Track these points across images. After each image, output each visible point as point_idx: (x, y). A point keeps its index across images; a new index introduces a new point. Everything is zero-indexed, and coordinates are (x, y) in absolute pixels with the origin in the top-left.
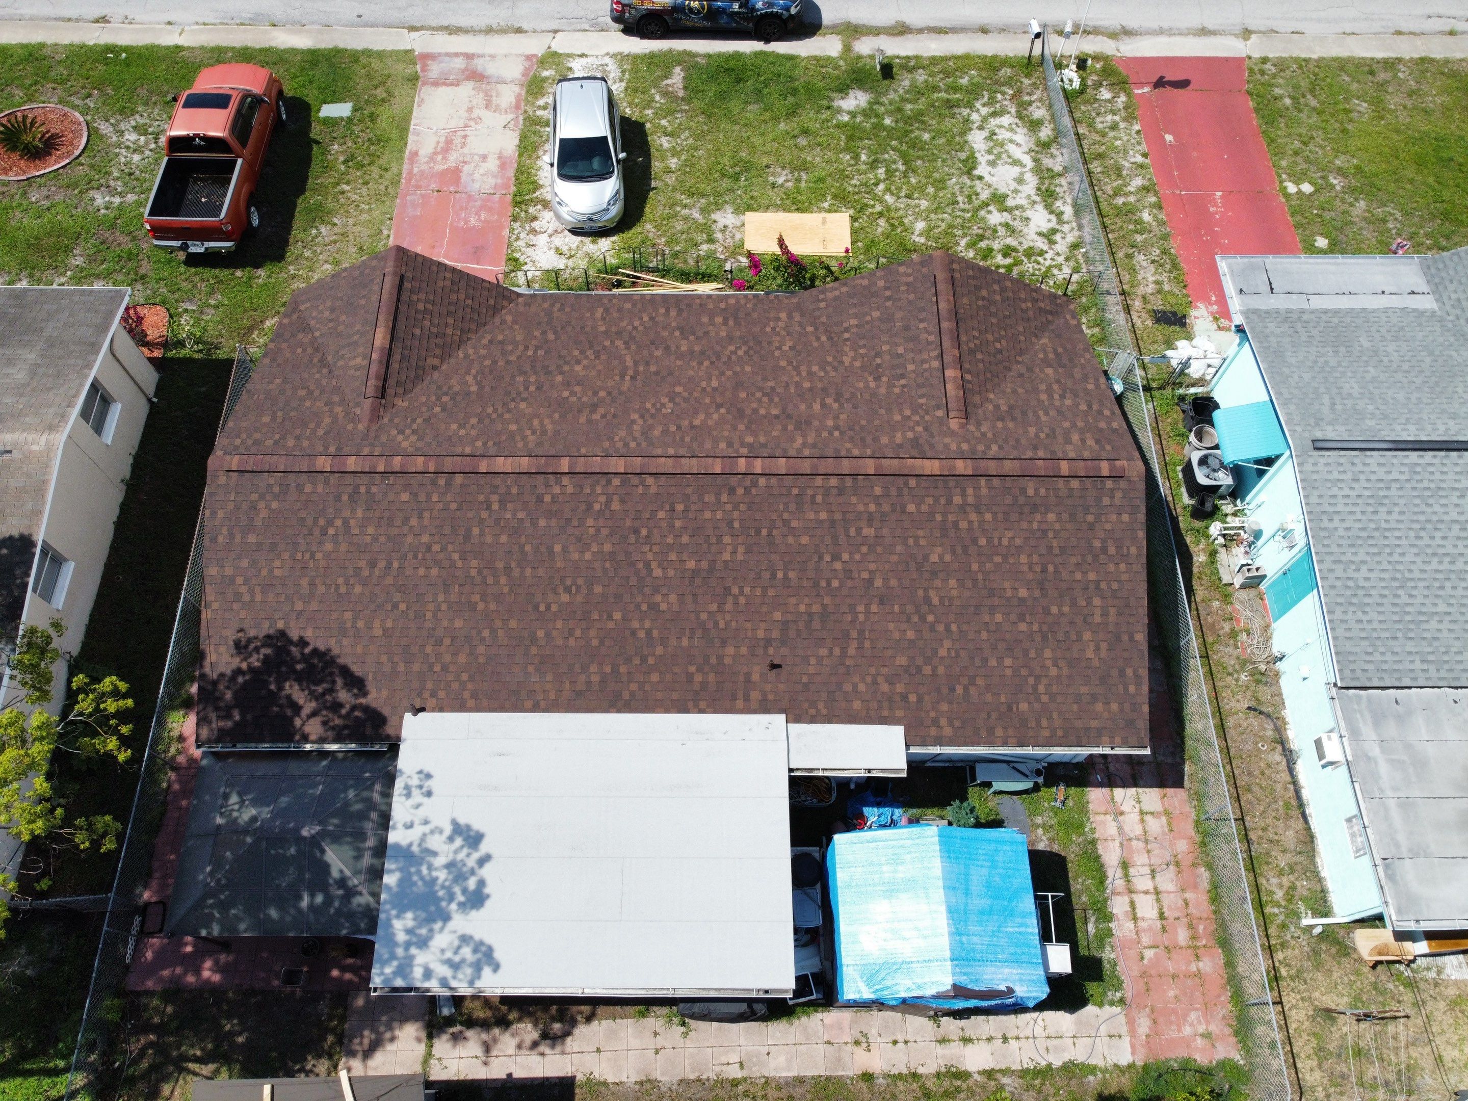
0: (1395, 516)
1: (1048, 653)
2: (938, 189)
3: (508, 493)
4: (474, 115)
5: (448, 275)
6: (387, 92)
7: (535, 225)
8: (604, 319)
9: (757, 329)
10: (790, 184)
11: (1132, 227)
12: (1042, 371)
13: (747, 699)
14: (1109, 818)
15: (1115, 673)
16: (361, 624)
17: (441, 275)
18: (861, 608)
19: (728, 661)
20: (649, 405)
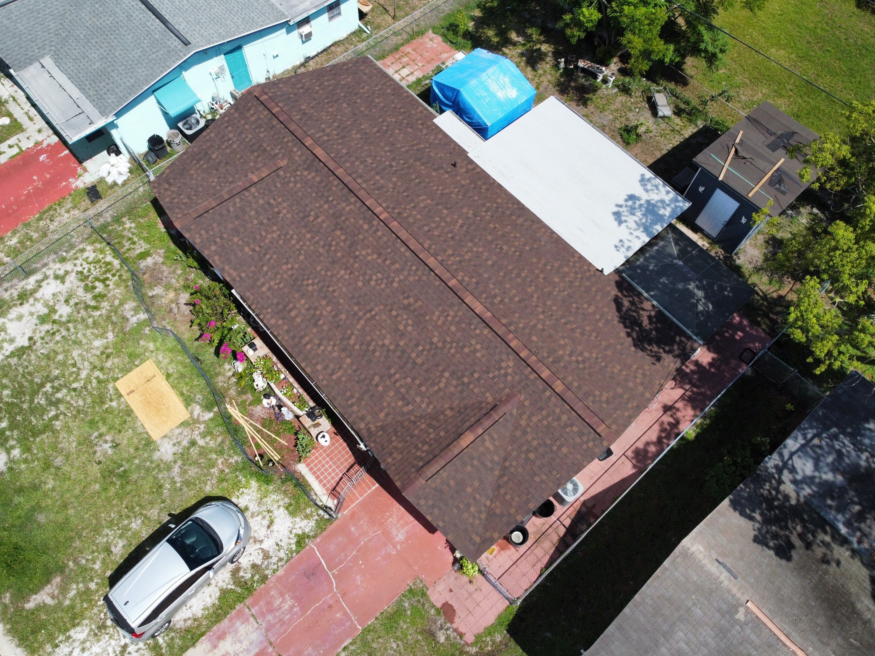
3: (488, 297)
9: (286, 290)
11: (28, 243)
13: (474, 169)
20: (383, 286)
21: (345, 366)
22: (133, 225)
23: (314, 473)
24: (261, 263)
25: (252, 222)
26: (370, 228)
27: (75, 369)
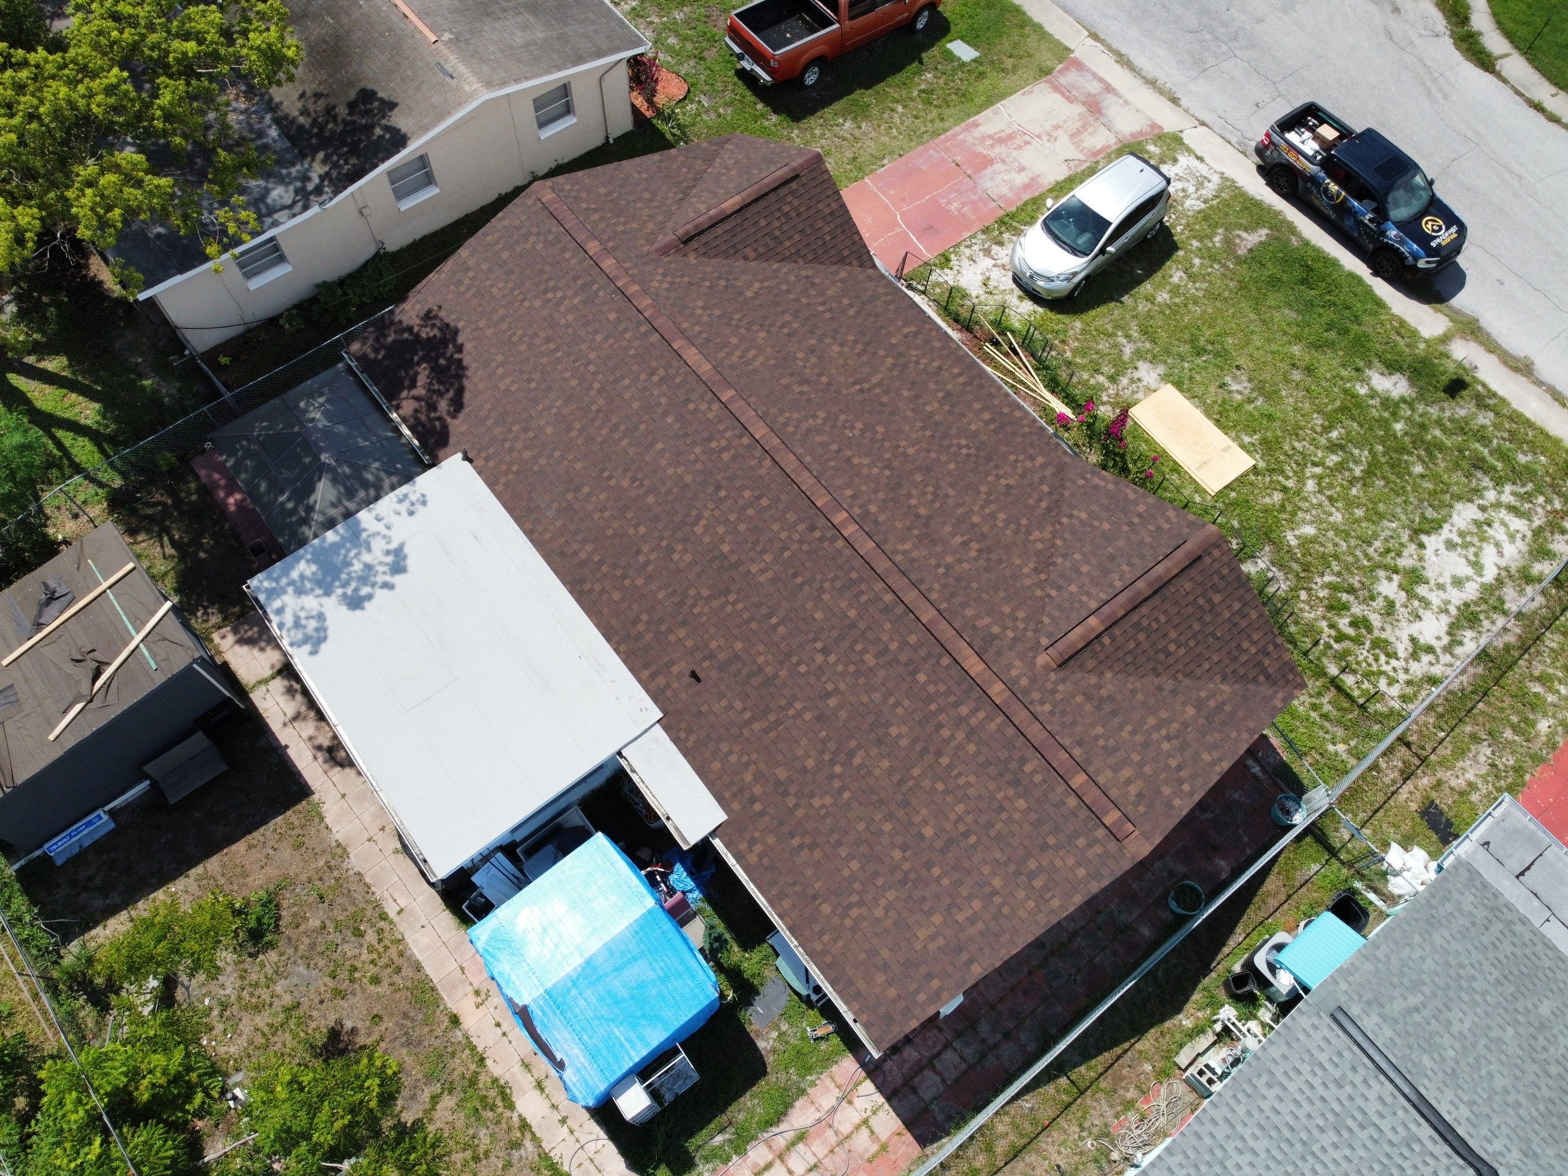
0: (1337, 1155)
1: (891, 895)
2: (1367, 518)
3: (673, 378)
4: (1055, 134)
5: (834, 206)
6: (1015, 66)
7: (995, 249)
8: (906, 336)
9: (1003, 449)
10: (1239, 397)
11: (1515, 719)
12: (1184, 704)
13: (653, 676)
14: (837, 1093)
15: (923, 970)
16: (500, 371)
17: (829, 201)
18: (798, 705)
19: (672, 638)
20: (842, 418)
26: (865, 505)
27: (1328, 493)
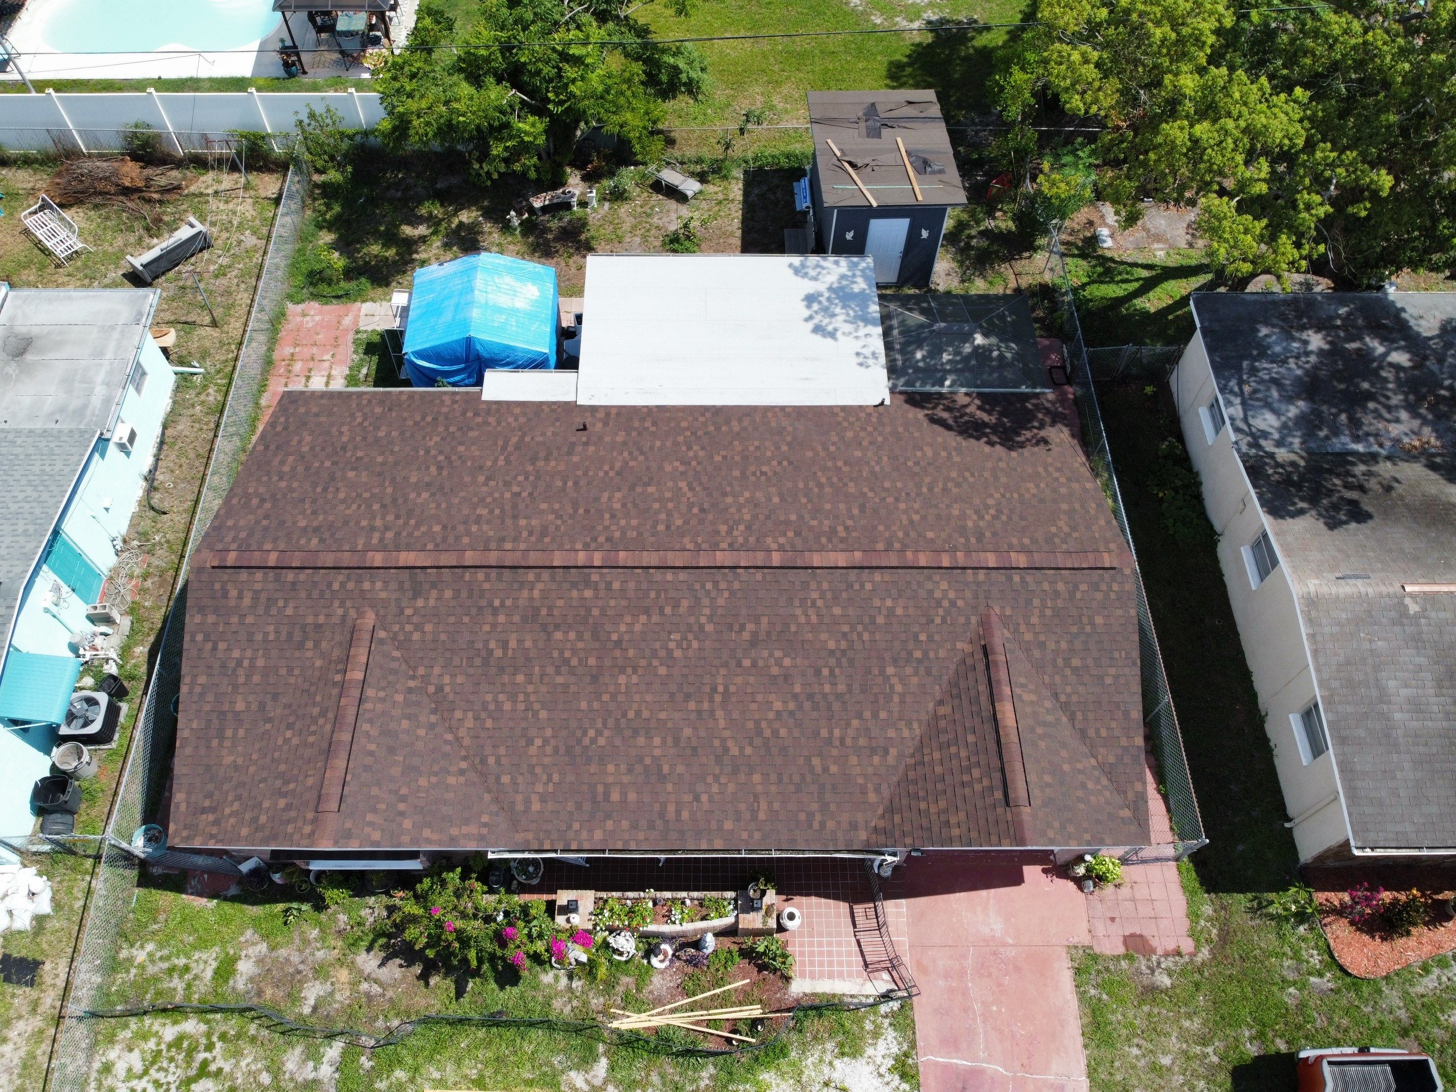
1: (345, 439)
3: (829, 537)
9: (570, 777)
12: (249, 706)
13: (609, 413)
16: (944, 454)
19: (622, 433)
21: (759, 788)
22: (150, 947)
23: (821, 976)
24: (491, 779)
25: (418, 738)
26: (596, 589)
